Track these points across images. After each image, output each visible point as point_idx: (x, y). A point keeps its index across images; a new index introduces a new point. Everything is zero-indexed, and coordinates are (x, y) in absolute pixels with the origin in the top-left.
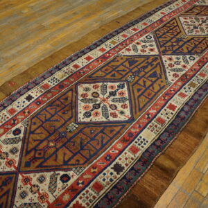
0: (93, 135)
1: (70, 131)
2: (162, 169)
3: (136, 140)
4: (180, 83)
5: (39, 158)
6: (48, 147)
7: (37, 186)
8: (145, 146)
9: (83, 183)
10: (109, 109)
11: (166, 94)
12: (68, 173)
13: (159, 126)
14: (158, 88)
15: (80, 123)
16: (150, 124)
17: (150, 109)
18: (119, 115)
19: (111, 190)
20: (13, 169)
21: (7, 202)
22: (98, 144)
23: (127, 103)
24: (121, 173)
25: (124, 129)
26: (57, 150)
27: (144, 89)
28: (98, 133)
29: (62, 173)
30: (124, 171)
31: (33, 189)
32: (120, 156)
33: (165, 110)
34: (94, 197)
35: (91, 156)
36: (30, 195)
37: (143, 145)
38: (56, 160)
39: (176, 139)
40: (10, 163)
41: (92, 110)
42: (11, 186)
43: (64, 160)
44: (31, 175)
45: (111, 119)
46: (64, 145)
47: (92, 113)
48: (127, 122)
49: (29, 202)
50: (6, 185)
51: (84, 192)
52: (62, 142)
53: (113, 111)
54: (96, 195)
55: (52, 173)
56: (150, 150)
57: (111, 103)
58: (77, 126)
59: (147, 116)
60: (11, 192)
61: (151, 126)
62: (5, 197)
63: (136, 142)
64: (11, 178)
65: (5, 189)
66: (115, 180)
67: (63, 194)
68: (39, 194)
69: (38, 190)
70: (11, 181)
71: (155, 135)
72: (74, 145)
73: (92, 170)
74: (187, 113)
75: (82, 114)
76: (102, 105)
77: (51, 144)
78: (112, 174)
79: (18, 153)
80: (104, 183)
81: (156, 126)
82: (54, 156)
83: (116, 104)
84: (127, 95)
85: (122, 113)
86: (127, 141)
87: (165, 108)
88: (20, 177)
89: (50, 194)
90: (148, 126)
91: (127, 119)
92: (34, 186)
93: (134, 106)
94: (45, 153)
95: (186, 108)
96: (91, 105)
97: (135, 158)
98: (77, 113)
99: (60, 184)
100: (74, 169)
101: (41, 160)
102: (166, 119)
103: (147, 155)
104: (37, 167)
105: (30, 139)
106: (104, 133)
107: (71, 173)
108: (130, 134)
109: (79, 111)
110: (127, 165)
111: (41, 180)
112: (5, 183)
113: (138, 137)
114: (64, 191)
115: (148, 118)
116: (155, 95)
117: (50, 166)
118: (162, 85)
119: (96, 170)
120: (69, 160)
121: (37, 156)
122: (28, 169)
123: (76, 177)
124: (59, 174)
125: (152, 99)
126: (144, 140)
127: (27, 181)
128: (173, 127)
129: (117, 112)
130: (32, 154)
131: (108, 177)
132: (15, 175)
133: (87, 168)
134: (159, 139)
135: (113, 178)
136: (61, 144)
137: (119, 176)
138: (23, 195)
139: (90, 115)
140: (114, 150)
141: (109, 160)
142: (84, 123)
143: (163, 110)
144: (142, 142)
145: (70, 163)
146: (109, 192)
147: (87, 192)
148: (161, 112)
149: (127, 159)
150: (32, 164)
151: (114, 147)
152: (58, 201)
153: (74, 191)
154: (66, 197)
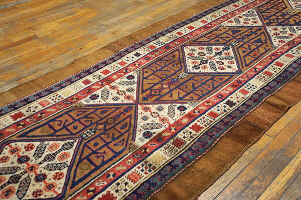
0: (204, 81)
1: (182, 78)
2: (272, 105)
3: (245, 85)
4: (287, 47)
5: (155, 95)
6: (162, 88)
7: (157, 113)
8: (254, 90)
9: (199, 112)
10: (216, 64)
11: (272, 55)
12: (184, 105)
13: (266, 77)
14: (264, 51)
15: (190, 73)
16: (258, 75)
17: (257, 65)
18: (227, 69)
19: (226, 117)
20: (131, 101)
21: (130, 123)
22: (209, 87)
23: (234, 60)
24: (234, 107)
25: (233, 78)
26: (172, 90)
27: (249, 51)
28: (208, 80)
29: (178, 105)
30: (236, 105)
31: (153, 115)
32: (231, 96)
33: (272, 66)
34: (211, 121)
35: (204, 95)
36: (151, 118)
37: (252, 89)
38: (171, 97)
39: (285, 86)
40: (128, 98)
41: (200, 65)
42: (132, 112)
43: (179, 97)
44: (150, 106)
45: (219, 71)
46: (178, 87)
47: (200, 66)
48: (235, 73)
49: (152, 122)
50: (127, 112)
51: (201, 117)
52: (175, 85)
53: (221, 66)
54: (212, 120)
55: (169, 105)
56: (260, 92)
57: (217, 60)
58: (188, 75)
59: (254, 70)
60: (133, 116)
61: (259, 77)
62: (129, 119)
63: (246, 87)
64: (132, 108)
65: (127, 114)
66: (228, 111)
67: (182, 118)
68: (160, 118)
69: (158, 115)
70: (132, 109)
71: (263, 83)
72: (187, 87)
73: (206, 104)
74: (295, 69)
75: (191, 67)
76: (209, 61)
77: (165, 86)
78: (225, 107)
79: (135, 92)
80: (219, 112)
81: (264, 77)
82: (170, 94)
83: (223, 61)
84: (232, 55)
85: (229, 67)
86: (236, 86)
87: (272, 64)
88: (139, 107)
89: (169, 118)
90: (256, 77)
91: (235, 71)
92: (154, 113)
93: (240, 62)
94: (160, 92)
95: (295, 65)
96: (199, 61)
97: (246, 97)
98: (186, 66)
99: (178, 112)
100: (189, 103)
101: (158, 97)
102: (273, 72)
103: (257, 95)
104: (155, 101)
105: (144, 83)
106: (214, 80)
107: (186, 105)
108: (239, 81)
109: (188, 65)
110: (238, 102)
111: (160, 109)
112: (126, 110)
113: (247, 84)
114: (182, 116)
115: (256, 71)
116: (261, 55)
117: (166, 101)
118: (267, 48)
119: (210, 104)
120: (184, 97)
121: (153, 93)
122: (146, 102)
123: (192, 108)
124: (176, 106)
125: (258, 58)
126: (253, 86)
127: (146, 109)
128: (282, 78)
129: (224, 66)
130: (148, 92)
131: (221, 109)
132: (134, 106)
133: (201, 102)
134: (268, 85)
135: (226, 110)
136: (174, 86)
137: (232, 108)
138: (145, 118)
139: (199, 68)
140: (224, 91)
141: (221, 98)
142: (194, 73)
143: (270, 66)
144: (251, 87)
145: (184, 99)
146: (224, 118)
147: (204, 118)
148: (268, 67)
149: (238, 97)
150: (149, 99)
151: (225, 89)
152: (178, 123)
153: (192, 117)
154: (185, 121)
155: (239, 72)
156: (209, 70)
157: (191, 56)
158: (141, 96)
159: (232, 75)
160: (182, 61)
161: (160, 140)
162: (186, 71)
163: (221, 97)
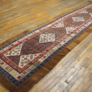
6: (69, 24)
9: (79, 28)
14: (90, 17)
17: (89, 20)
18: (82, 21)
24: (86, 27)
27: (86, 18)
28: (79, 23)
32: (85, 25)
35: (79, 25)
40: (63, 26)
43: (74, 26)
46: (73, 24)
47: (77, 21)
50: (63, 29)
55: (72, 27)
56: (91, 25)
60: (65, 29)
72: (75, 24)
81: (91, 22)
82: (71, 25)
83: (81, 19)
84: (83, 18)
89: (73, 29)
90: (89, 22)
97: (88, 25)
104: (68, 27)
105: (65, 24)
111: (70, 28)
113: (87, 23)
119: (81, 27)
123: (77, 27)
130: (67, 25)
142: (75, 22)
146: (84, 29)
151: (83, 24)
152: (75, 30)
153: (77, 29)
154: (76, 29)
155: (85, 21)
156: (79, 21)
157: (74, 19)
158: (65, 26)
159: (84, 22)
160: (72, 20)
161: (72, 33)
162: (73, 21)
163: (83, 26)
